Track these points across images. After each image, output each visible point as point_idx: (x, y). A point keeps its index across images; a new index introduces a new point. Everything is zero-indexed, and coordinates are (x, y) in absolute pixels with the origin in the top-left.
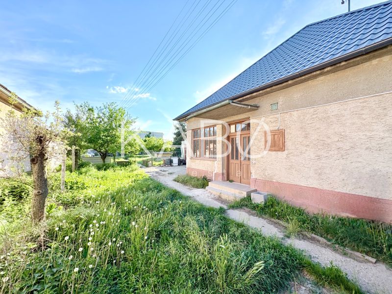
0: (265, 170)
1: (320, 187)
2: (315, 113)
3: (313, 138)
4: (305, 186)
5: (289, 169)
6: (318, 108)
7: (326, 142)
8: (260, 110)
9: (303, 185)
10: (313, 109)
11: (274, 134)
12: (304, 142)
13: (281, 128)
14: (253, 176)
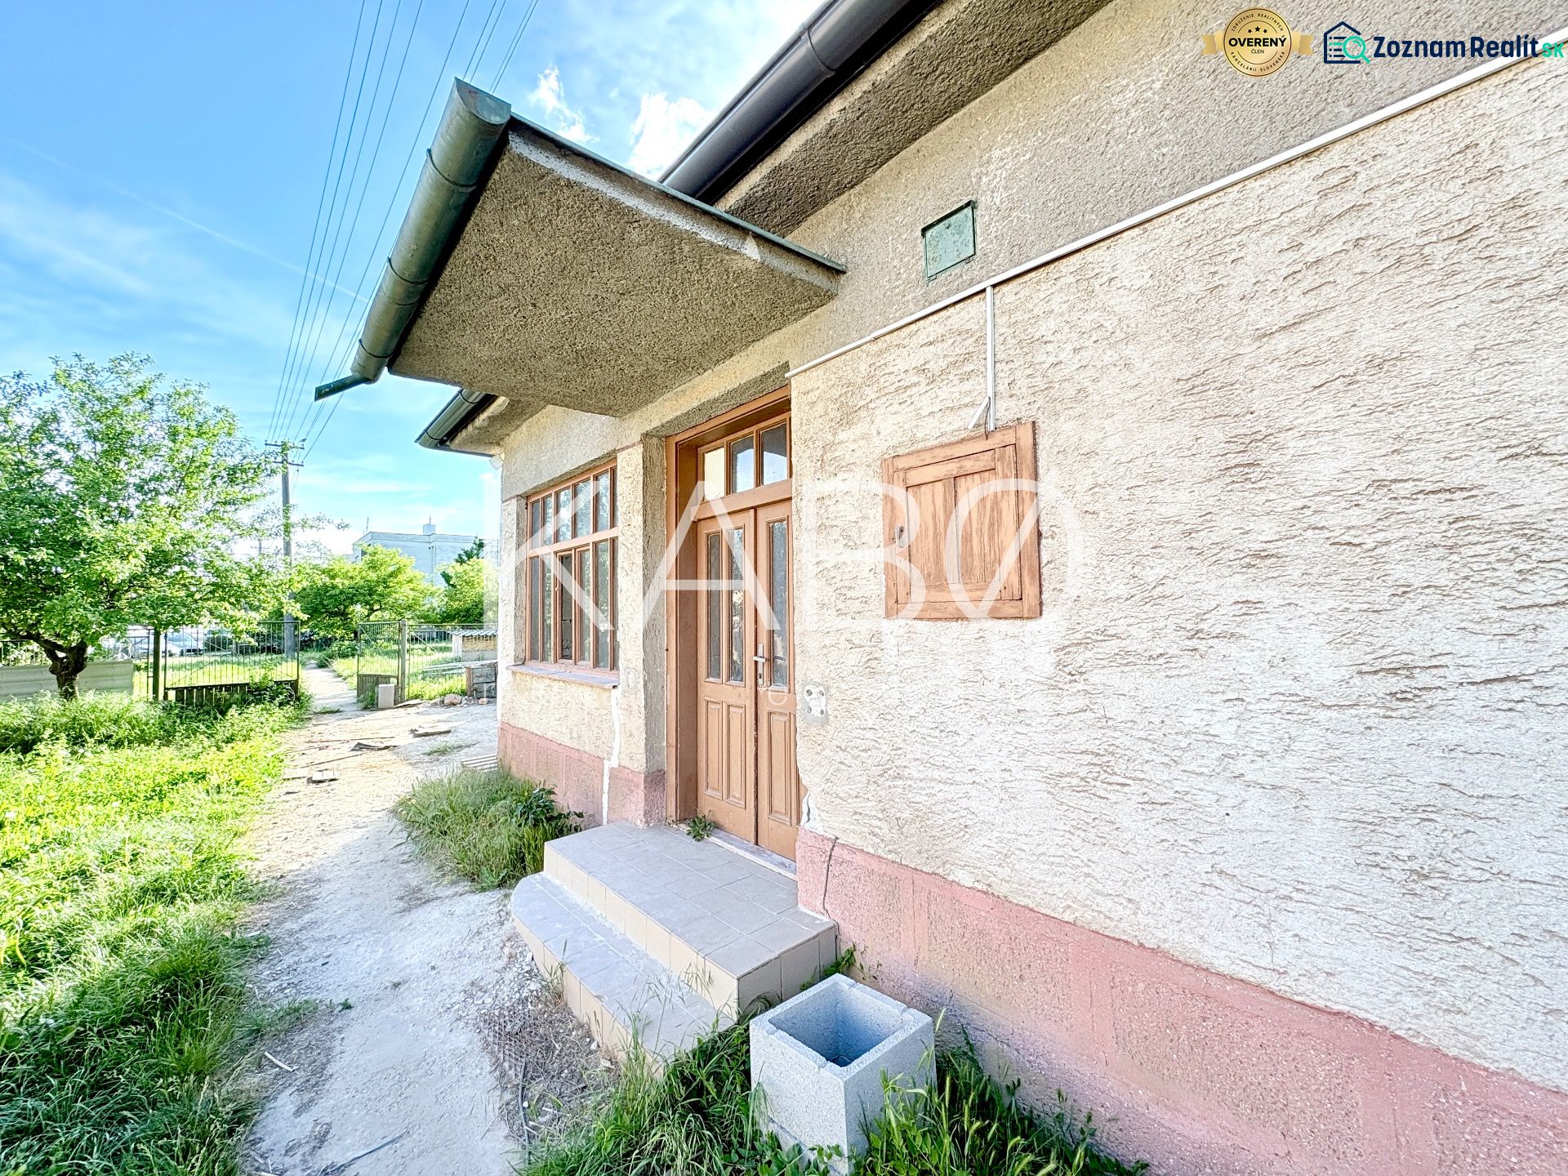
0: (888, 772)
1: (1435, 1030)
2: (1334, 205)
3: (1325, 471)
4: (1246, 973)
5: (1083, 787)
6: (1374, 141)
7: (1492, 511)
8: (850, 291)
9: (1222, 964)
10: (1305, 172)
11: (952, 468)
12: (1226, 526)
13: (1005, 411)
14: (819, 821)
